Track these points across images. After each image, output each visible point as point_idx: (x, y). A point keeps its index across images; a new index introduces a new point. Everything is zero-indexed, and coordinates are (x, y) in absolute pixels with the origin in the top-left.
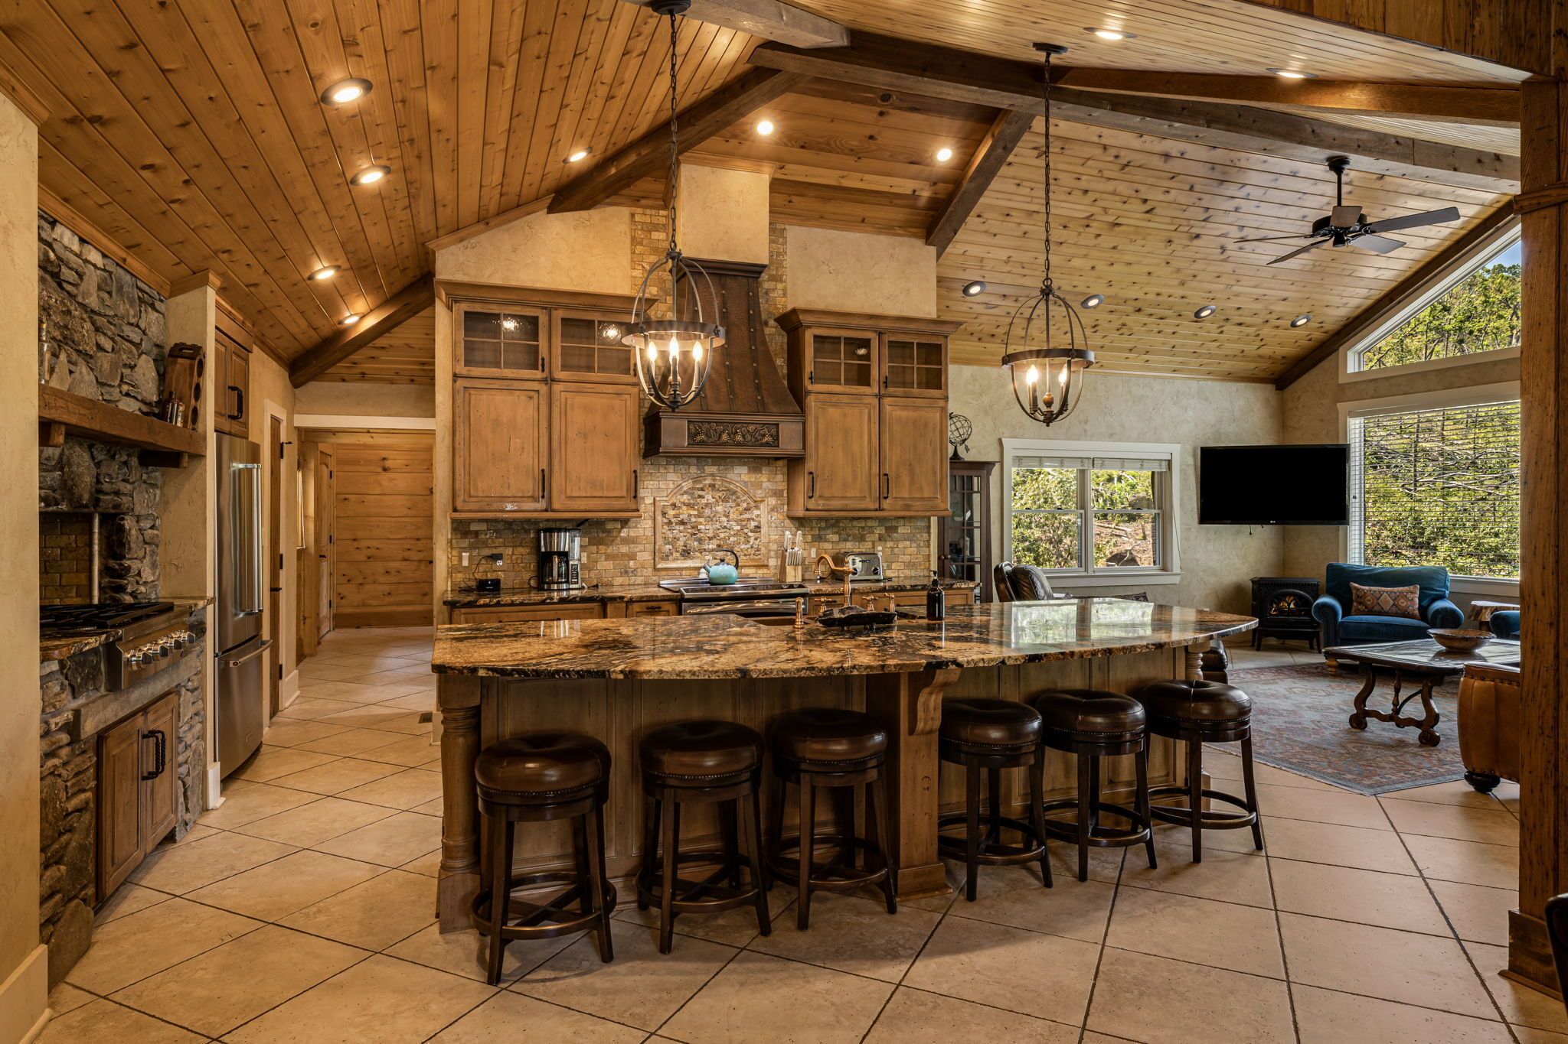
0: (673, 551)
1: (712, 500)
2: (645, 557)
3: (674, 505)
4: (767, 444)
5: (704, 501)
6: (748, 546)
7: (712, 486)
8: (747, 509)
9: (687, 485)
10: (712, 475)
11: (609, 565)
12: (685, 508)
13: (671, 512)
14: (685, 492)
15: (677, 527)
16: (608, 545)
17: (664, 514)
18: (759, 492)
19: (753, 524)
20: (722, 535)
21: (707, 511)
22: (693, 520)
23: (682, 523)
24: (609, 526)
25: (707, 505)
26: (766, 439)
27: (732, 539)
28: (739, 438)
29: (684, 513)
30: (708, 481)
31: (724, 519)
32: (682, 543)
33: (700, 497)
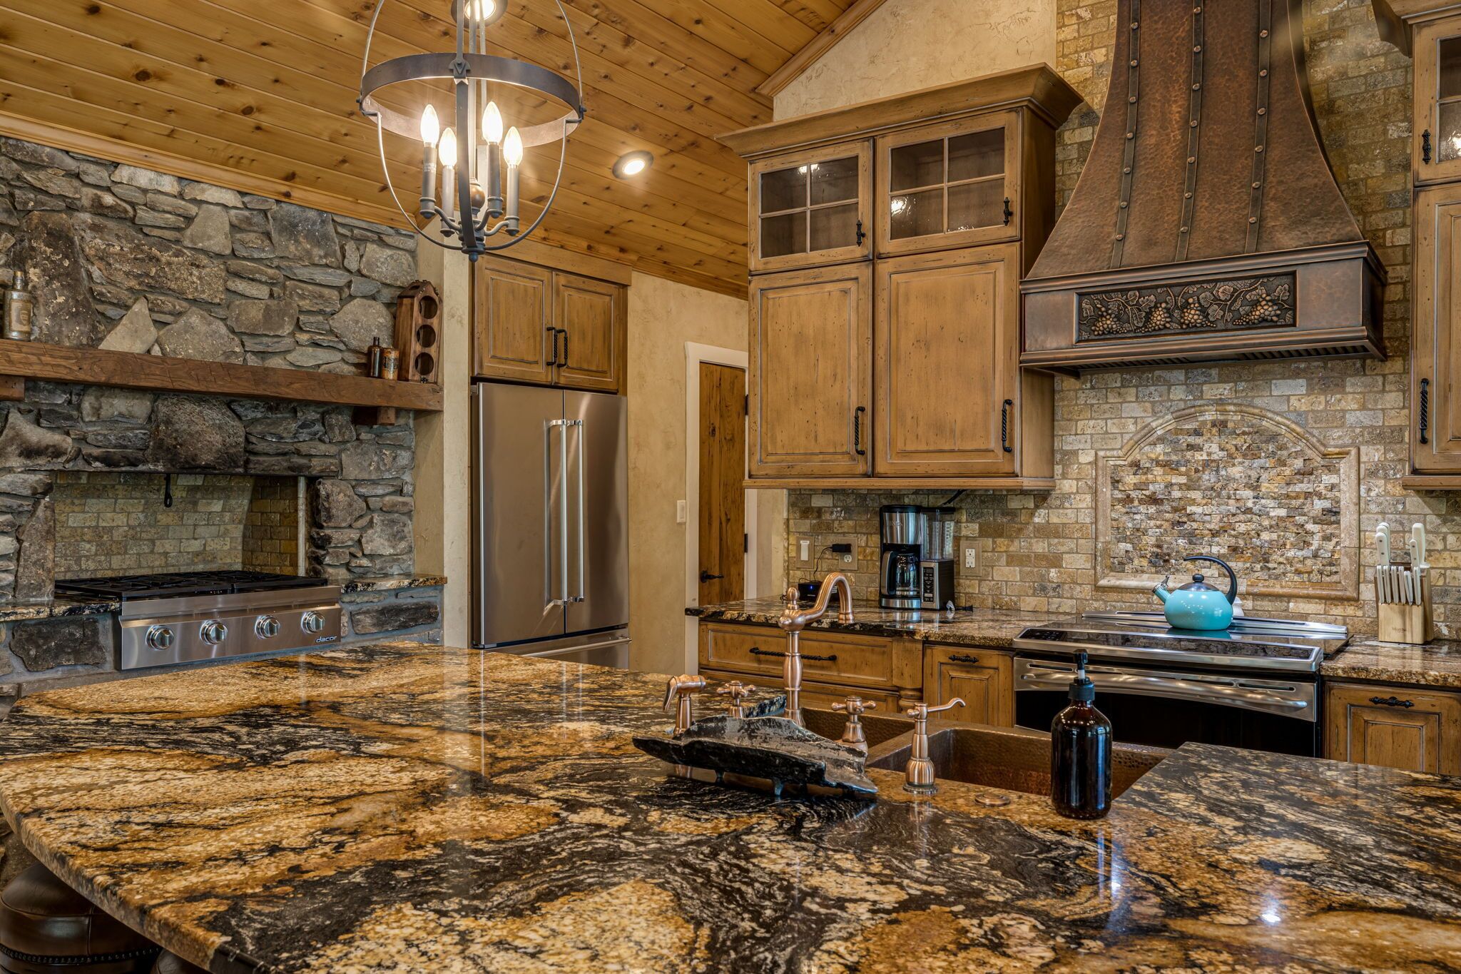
0: (1134, 554)
1: (1218, 455)
2: (1077, 562)
3: (1136, 465)
4: (1264, 323)
5: (1201, 456)
6: (1306, 553)
7: (1221, 426)
8: (1305, 473)
9: (1162, 424)
10: (1220, 402)
11: (1013, 573)
12: (1158, 471)
13: (1130, 479)
14: (1161, 440)
15: (1142, 509)
16: (1011, 538)
17: (1115, 482)
18: (1337, 433)
19: (1319, 505)
20: (1242, 528)
21: (1208, 478)
22: (1176, 494)
23: (1154, 500)
24: (1014, 504)
25: (1206, 464)
26: (1259, 312)
27: (1265, 536)
28: (1193, 316)
29: (1158, 480)
30: (1210, 416)
31: (1248, 493)
32: (1152, 541)
33: (1191, 447)
